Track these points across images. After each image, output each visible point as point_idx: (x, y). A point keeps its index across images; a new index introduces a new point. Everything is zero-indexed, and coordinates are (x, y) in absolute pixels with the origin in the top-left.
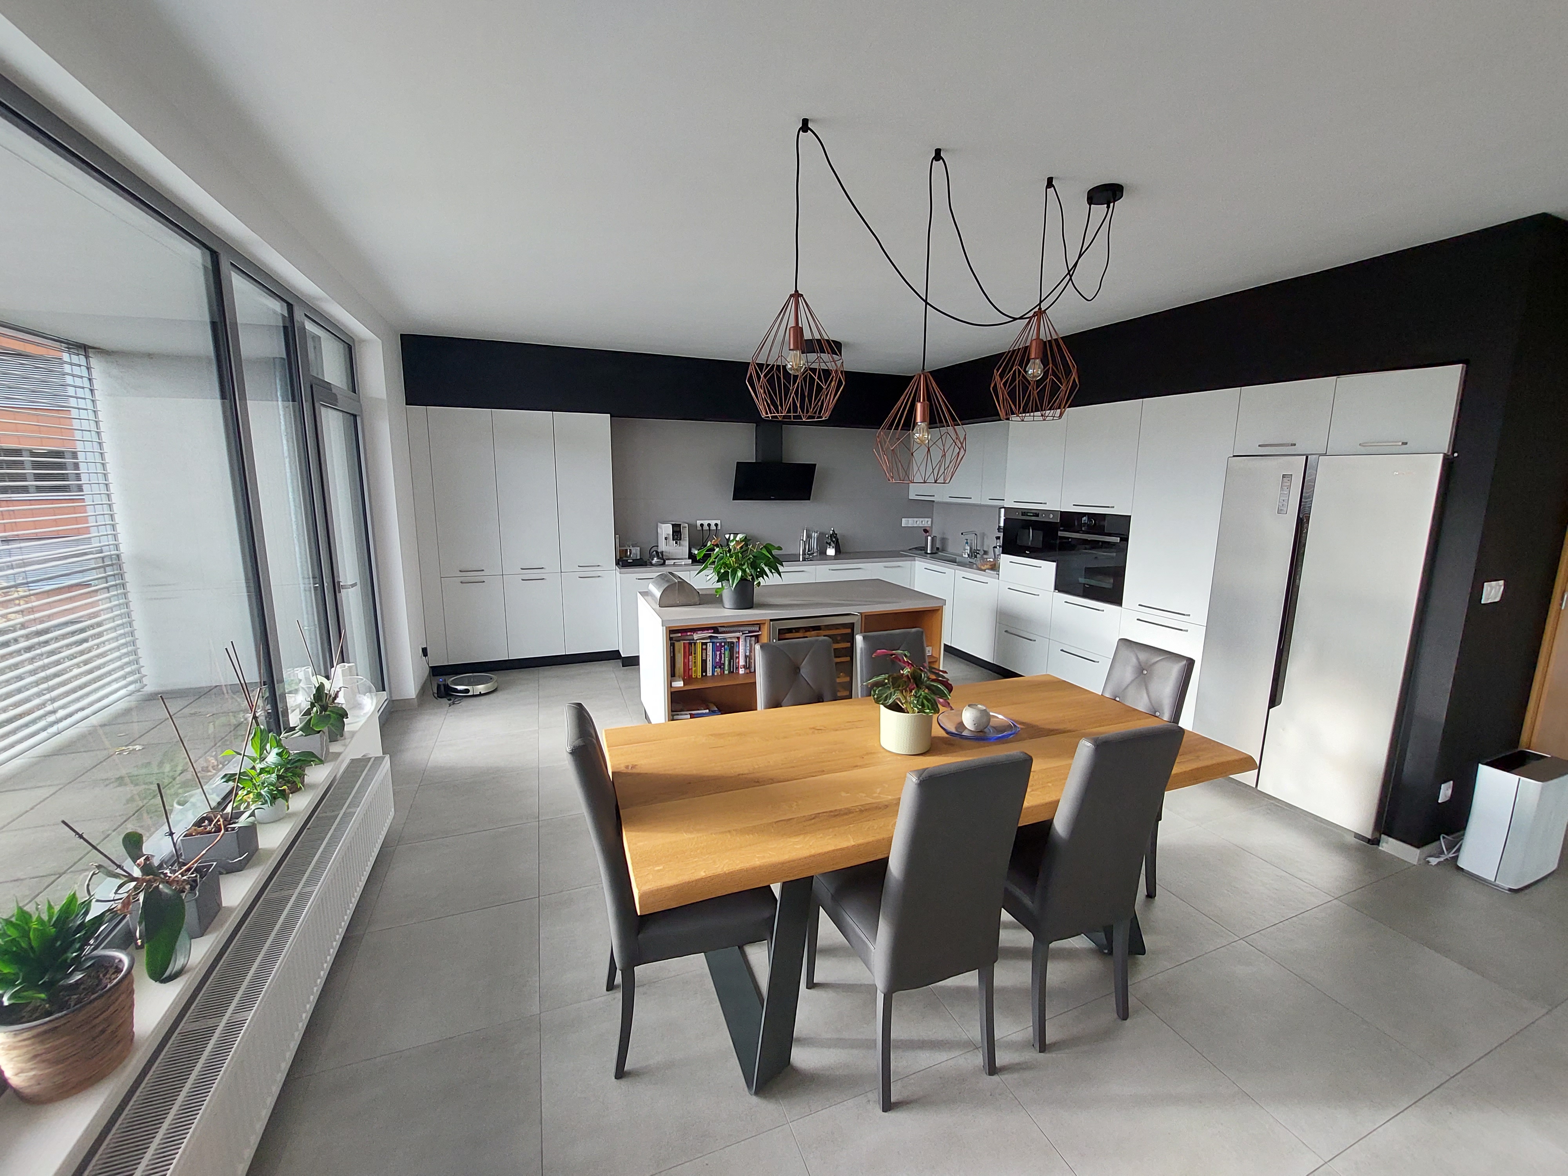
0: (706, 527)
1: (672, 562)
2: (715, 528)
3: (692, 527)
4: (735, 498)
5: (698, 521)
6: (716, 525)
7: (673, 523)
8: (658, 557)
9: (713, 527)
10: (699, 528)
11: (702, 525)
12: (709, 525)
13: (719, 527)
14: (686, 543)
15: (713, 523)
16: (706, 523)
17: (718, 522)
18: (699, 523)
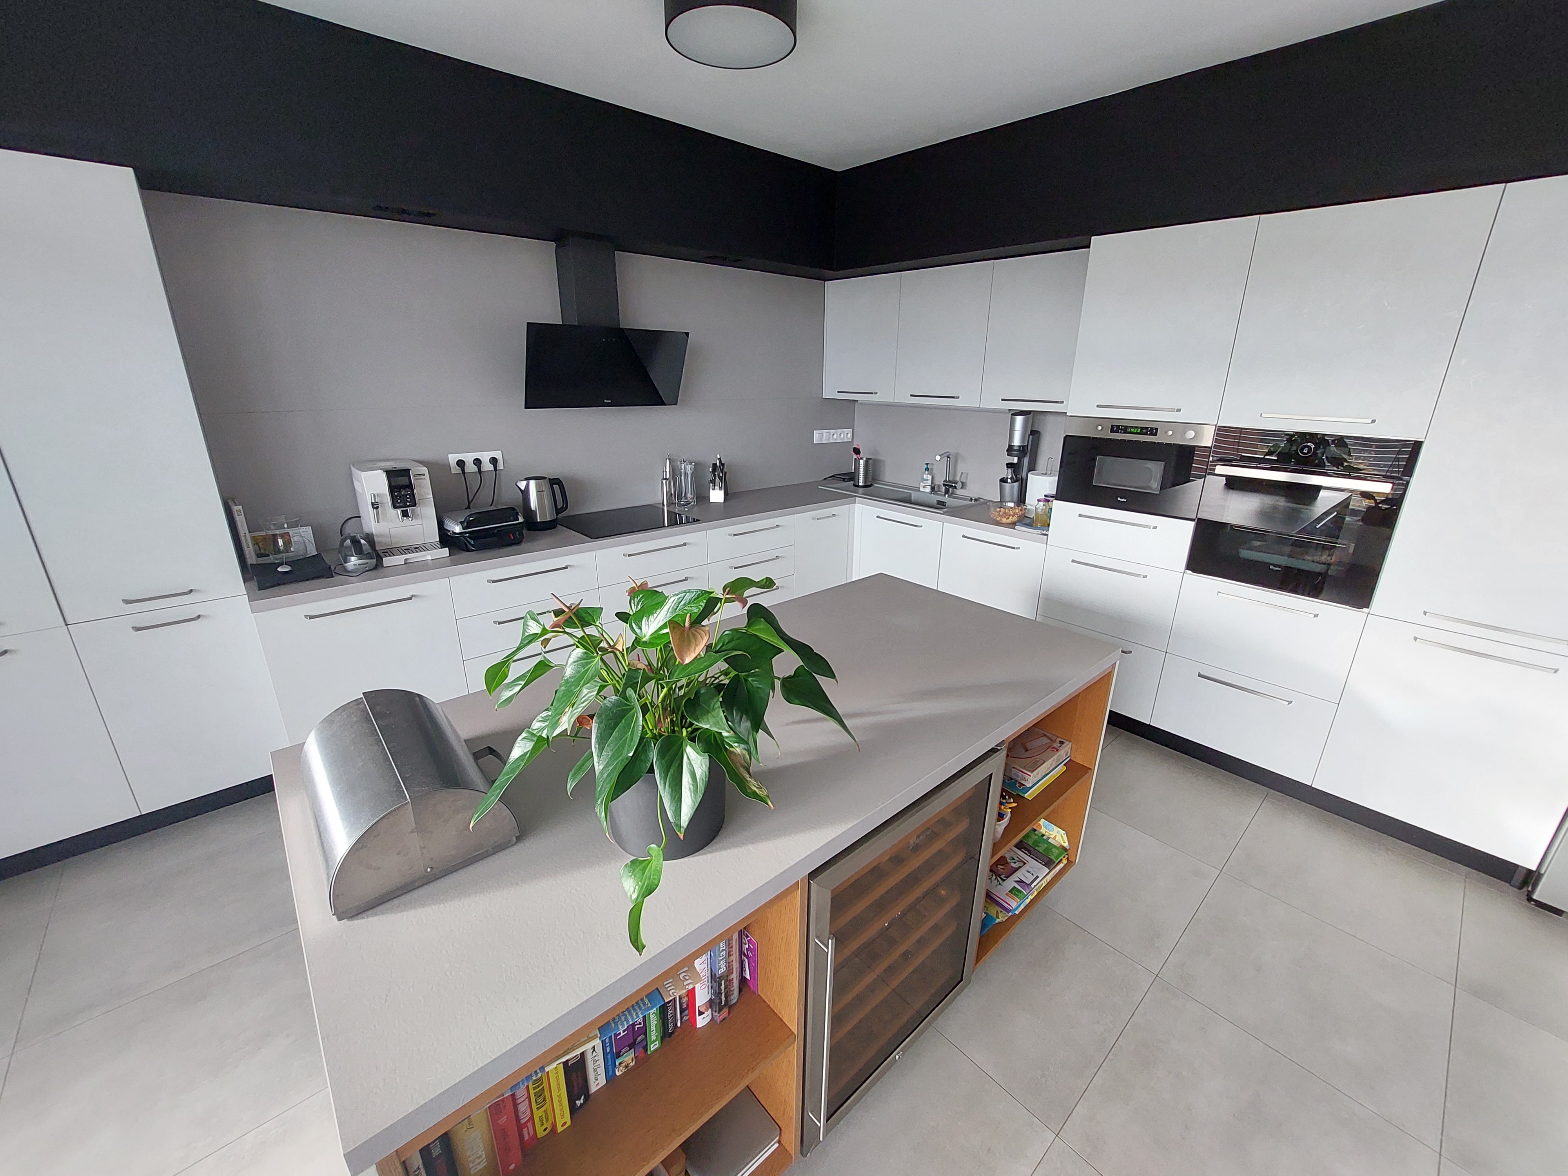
0: (471, 468)
1: (399, 559)
2: (491, 468)
3: (437, 470)
4: (530, 404)
5: (449, 455)
6: (494, 461)
7: (391, 465)
8: (359, 551)
9: (487, 466)
10: (455, 470)
11: (461, 463)
12: (477, 462)
13: (500, 466)
14: (427, 513)
15: (485, 457)
16: (469, 458)
17: (498, 455)
18: (453, 459)
